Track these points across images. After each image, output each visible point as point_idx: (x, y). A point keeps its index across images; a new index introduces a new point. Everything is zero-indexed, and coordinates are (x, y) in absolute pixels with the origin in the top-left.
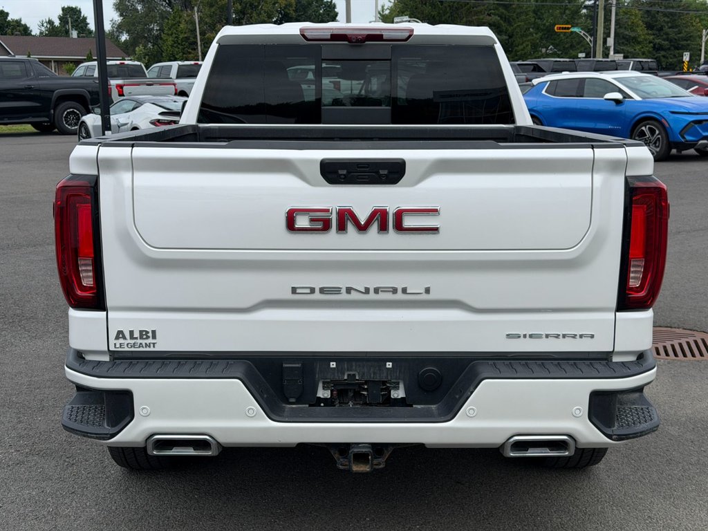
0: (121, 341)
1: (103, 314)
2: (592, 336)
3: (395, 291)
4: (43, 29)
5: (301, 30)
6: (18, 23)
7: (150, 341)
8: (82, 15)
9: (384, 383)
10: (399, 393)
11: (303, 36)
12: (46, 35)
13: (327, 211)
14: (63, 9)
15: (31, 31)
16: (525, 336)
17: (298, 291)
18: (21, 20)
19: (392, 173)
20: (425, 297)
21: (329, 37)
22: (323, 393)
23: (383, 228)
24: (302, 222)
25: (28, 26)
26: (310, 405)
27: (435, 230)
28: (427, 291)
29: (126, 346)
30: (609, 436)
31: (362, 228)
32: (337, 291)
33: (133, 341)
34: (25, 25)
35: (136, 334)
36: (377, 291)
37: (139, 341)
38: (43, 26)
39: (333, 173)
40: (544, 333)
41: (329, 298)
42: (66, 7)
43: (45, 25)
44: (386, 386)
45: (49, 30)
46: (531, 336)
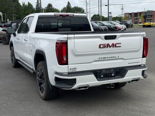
1: (67, 66)
3: (114, 57)
7: (75, 70)
10: (113, 75)
11: (55, 15)
13: (105, 44)
17: (100, 58)
20: (118, 58)
22: (102, 76)
24: (101, 46)
29: (71, 71)
31: (110, 47)
35: (73, 69)
36: (111, 57)
39: (106, 38)
41: (104, 59)
44: (111, 74)
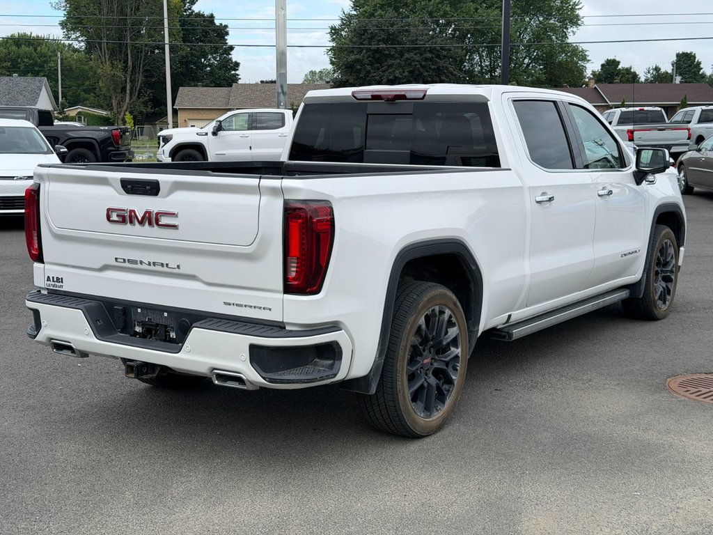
0: (49, 282)
1: (42, 265)
2: (270, 309)
3: (162, 265)
4: (649, 76)
5: (353, 93)
6: (628, 71)
7: (61, 284)
8: (696, 61)
9: (166, 327)
10: (174, 335)
11: (354, 96)
12: (651, 82)
13: (124, 210)
14: (678, 55)
15: (640, 78)
16: (233, 304)
17: (119, 260)
18: (631, 68)
19: (152, 189)
20: (177, 271)
21: (370, 97)
22: (138, 329)
23: (150, 224)
24: (114, 217)
25: (637, 73)
26: (131, 336)
27: (174, 227)
28: (178, 267)
29: (51, 286)
30: (264, 378)
32: (135, 262)
33: (53, 283)
34: (635, 73)
35: (55, 280)
36: (154, 264)
37: (56, 283)
38: (649, 72)
40: (244, 304)
42: (681, 52)
43: (651, 71)
44: (168, 329)
45: (654, 77)
46: (236, 305)
